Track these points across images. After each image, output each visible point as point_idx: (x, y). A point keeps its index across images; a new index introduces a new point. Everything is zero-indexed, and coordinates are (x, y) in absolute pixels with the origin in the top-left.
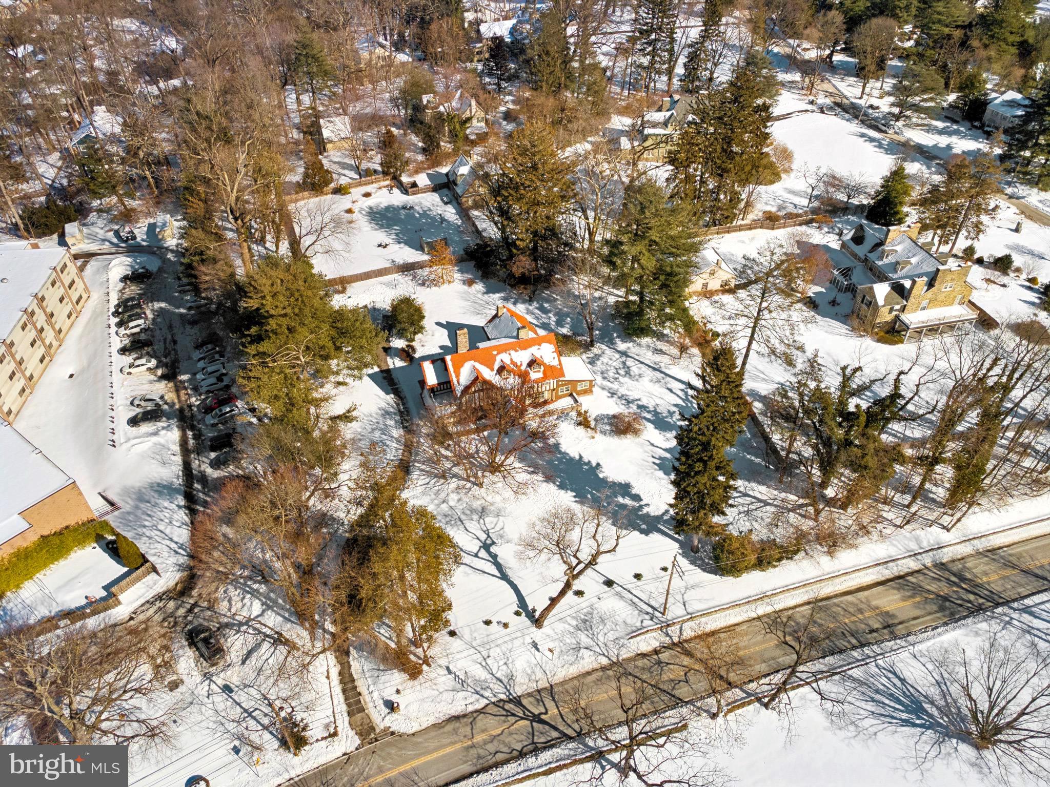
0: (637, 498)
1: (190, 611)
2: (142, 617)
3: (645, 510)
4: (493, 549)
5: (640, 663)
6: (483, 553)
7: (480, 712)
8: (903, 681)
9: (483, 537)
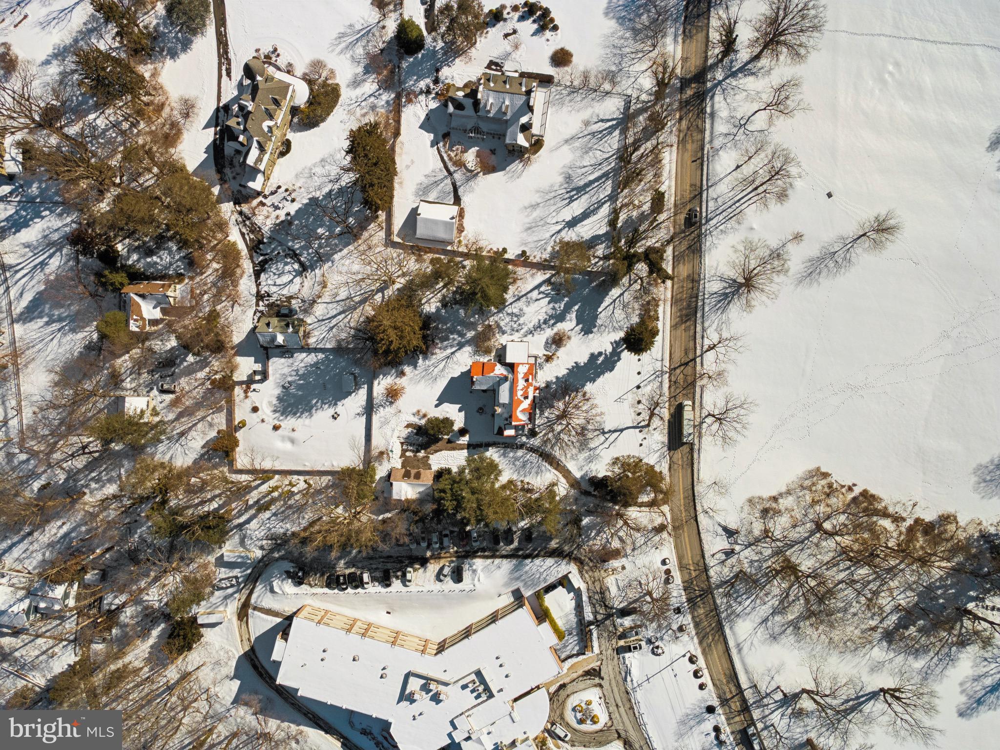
0: (600, 354)
1: (591, 561)
2: (588, 579)
3: (608, 353)
4: (606, 430)
5: (672, 390)
6: (607, 436)
7: (671, 458)
8: (715, 293)
9: (598, 432)
